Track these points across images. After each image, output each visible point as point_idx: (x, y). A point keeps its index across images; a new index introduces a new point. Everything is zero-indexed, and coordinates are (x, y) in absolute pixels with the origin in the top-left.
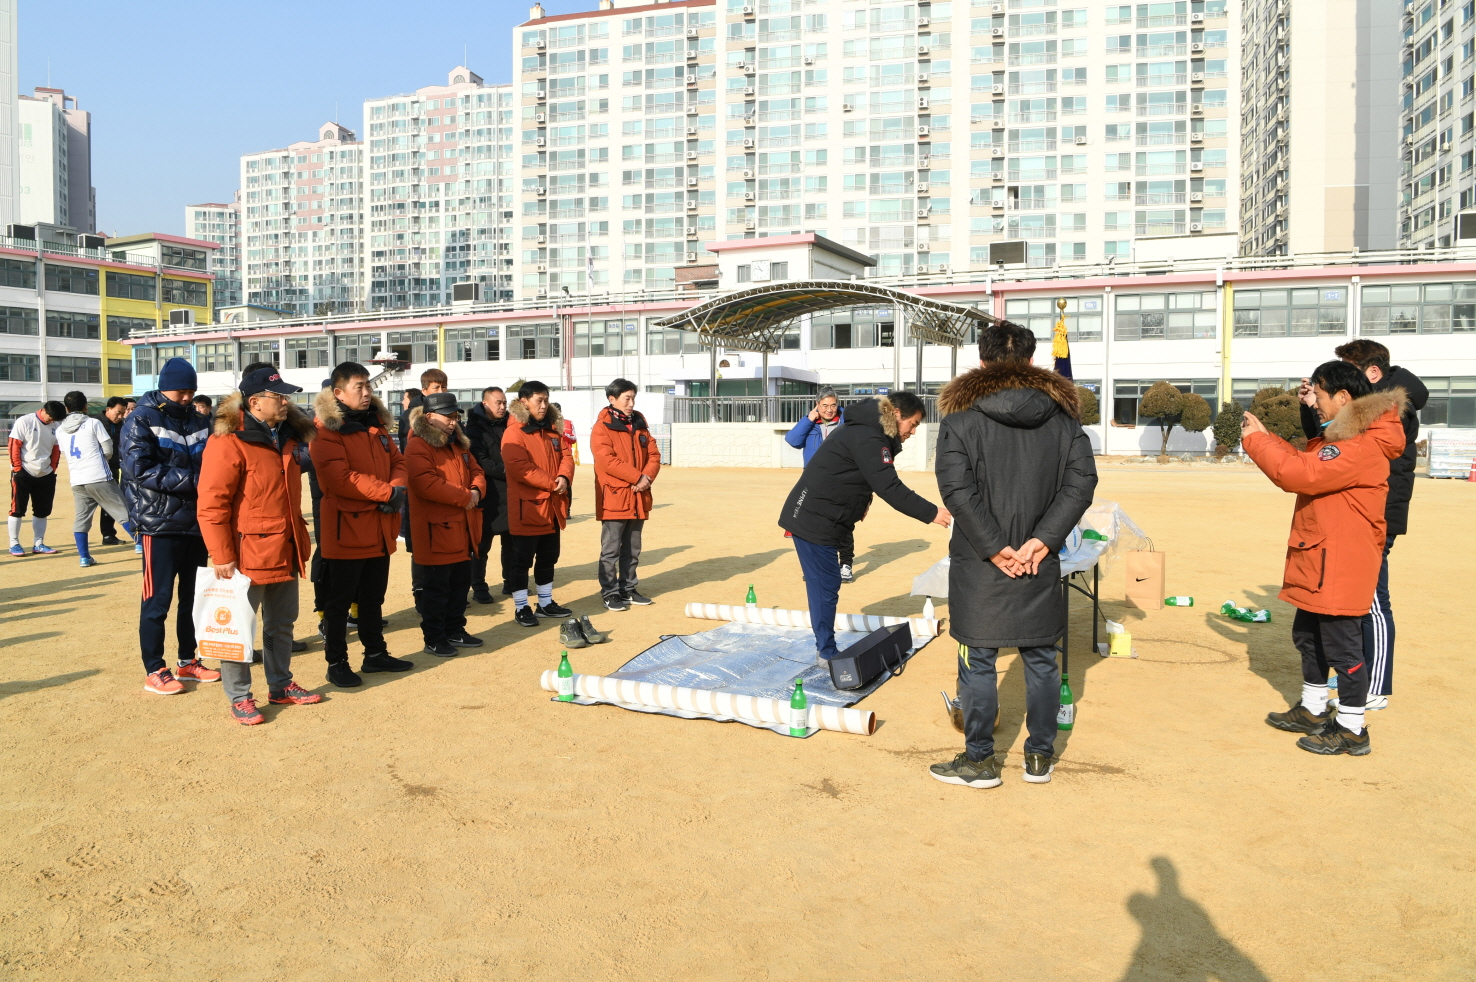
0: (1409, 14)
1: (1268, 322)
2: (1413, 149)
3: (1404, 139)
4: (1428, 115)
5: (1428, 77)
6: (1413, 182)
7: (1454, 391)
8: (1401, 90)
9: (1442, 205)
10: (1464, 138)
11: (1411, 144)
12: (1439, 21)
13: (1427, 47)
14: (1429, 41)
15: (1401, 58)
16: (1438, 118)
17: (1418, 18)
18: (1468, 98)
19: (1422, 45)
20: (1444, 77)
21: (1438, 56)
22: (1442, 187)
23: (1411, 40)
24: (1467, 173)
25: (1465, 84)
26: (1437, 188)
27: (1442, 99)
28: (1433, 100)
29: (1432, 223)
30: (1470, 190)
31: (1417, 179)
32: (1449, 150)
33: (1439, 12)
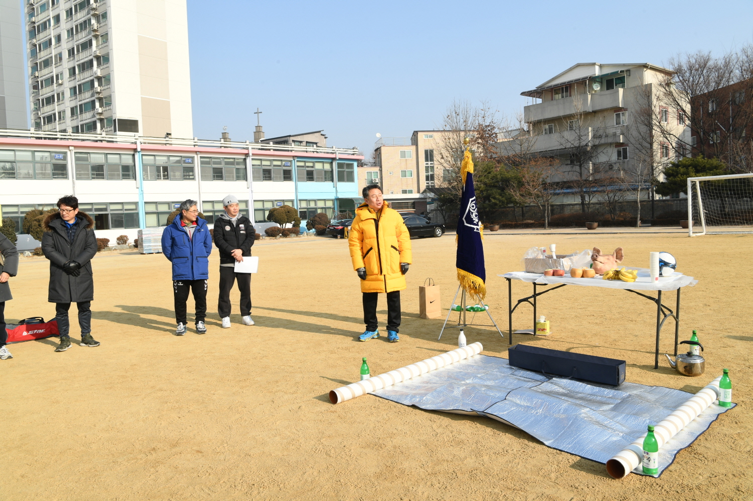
0: (32, 5)
1: (22, 170)
2: (39, 80)
3: (32, 73)
4: (47, 63)
5: (46, 42)
6: (40, 98)
7: (126, 210)
8: (28, 46)
9: (59, 113)
10: (70, 79)
11: (38, 77)
12: (52, 14)
13: (44, 26)
14: (45, 23)
15: (27, 28)
16: (54, 66)
17: (37, 8)
18: (72, 59)
19: (41, 24)
20: (56, 45)
21: (52, 32)
22: (59, 103)
23: (33, 19)
24: (74, 98)
25: (69, 51)
26: (56, 103)
27: (56, 56)
28: (50, 56)
29: (54, 122)
30: (76, 107)
31: (42, 97)
32: (62, 84)
33: (51, 9)
